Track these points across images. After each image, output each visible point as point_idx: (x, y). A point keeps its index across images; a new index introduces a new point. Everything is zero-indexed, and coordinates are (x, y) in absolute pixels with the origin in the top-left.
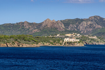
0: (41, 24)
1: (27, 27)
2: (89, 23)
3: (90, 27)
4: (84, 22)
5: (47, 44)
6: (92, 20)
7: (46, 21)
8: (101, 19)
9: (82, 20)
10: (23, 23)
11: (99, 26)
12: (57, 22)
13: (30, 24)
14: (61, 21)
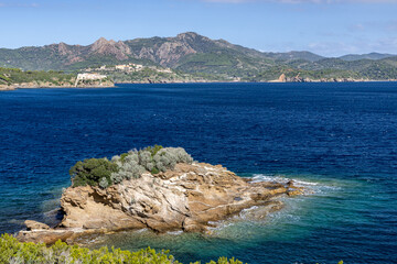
0: (90, 47)
1: (64, 53)
2: (175, 45)
3: (177, 52)
4: (166, 43)
5: (43, 84)
6: (182, 40)
7: (98, 41)
8: (199, 38)
9: (165, 40)
10: (57, 46)
11: (193, 51)
12: (117, 46)
13: (70, 47)
14: (126, 42)
